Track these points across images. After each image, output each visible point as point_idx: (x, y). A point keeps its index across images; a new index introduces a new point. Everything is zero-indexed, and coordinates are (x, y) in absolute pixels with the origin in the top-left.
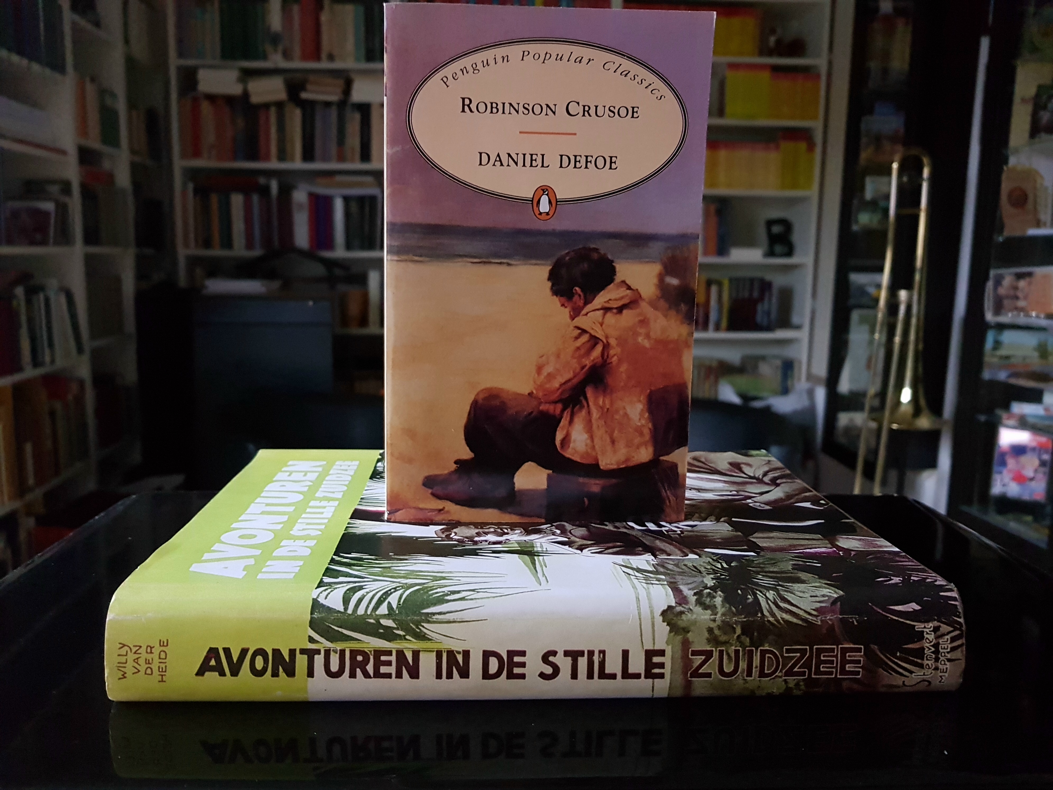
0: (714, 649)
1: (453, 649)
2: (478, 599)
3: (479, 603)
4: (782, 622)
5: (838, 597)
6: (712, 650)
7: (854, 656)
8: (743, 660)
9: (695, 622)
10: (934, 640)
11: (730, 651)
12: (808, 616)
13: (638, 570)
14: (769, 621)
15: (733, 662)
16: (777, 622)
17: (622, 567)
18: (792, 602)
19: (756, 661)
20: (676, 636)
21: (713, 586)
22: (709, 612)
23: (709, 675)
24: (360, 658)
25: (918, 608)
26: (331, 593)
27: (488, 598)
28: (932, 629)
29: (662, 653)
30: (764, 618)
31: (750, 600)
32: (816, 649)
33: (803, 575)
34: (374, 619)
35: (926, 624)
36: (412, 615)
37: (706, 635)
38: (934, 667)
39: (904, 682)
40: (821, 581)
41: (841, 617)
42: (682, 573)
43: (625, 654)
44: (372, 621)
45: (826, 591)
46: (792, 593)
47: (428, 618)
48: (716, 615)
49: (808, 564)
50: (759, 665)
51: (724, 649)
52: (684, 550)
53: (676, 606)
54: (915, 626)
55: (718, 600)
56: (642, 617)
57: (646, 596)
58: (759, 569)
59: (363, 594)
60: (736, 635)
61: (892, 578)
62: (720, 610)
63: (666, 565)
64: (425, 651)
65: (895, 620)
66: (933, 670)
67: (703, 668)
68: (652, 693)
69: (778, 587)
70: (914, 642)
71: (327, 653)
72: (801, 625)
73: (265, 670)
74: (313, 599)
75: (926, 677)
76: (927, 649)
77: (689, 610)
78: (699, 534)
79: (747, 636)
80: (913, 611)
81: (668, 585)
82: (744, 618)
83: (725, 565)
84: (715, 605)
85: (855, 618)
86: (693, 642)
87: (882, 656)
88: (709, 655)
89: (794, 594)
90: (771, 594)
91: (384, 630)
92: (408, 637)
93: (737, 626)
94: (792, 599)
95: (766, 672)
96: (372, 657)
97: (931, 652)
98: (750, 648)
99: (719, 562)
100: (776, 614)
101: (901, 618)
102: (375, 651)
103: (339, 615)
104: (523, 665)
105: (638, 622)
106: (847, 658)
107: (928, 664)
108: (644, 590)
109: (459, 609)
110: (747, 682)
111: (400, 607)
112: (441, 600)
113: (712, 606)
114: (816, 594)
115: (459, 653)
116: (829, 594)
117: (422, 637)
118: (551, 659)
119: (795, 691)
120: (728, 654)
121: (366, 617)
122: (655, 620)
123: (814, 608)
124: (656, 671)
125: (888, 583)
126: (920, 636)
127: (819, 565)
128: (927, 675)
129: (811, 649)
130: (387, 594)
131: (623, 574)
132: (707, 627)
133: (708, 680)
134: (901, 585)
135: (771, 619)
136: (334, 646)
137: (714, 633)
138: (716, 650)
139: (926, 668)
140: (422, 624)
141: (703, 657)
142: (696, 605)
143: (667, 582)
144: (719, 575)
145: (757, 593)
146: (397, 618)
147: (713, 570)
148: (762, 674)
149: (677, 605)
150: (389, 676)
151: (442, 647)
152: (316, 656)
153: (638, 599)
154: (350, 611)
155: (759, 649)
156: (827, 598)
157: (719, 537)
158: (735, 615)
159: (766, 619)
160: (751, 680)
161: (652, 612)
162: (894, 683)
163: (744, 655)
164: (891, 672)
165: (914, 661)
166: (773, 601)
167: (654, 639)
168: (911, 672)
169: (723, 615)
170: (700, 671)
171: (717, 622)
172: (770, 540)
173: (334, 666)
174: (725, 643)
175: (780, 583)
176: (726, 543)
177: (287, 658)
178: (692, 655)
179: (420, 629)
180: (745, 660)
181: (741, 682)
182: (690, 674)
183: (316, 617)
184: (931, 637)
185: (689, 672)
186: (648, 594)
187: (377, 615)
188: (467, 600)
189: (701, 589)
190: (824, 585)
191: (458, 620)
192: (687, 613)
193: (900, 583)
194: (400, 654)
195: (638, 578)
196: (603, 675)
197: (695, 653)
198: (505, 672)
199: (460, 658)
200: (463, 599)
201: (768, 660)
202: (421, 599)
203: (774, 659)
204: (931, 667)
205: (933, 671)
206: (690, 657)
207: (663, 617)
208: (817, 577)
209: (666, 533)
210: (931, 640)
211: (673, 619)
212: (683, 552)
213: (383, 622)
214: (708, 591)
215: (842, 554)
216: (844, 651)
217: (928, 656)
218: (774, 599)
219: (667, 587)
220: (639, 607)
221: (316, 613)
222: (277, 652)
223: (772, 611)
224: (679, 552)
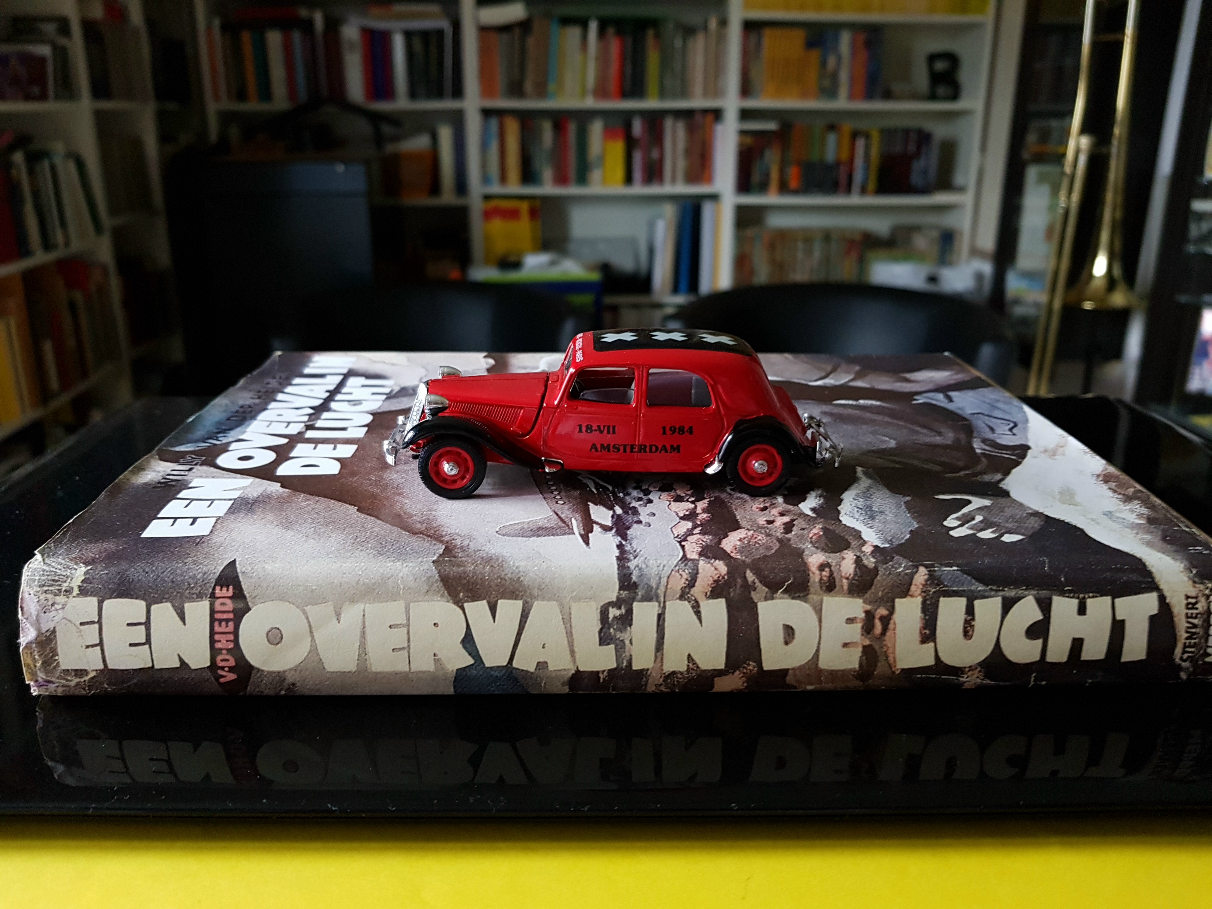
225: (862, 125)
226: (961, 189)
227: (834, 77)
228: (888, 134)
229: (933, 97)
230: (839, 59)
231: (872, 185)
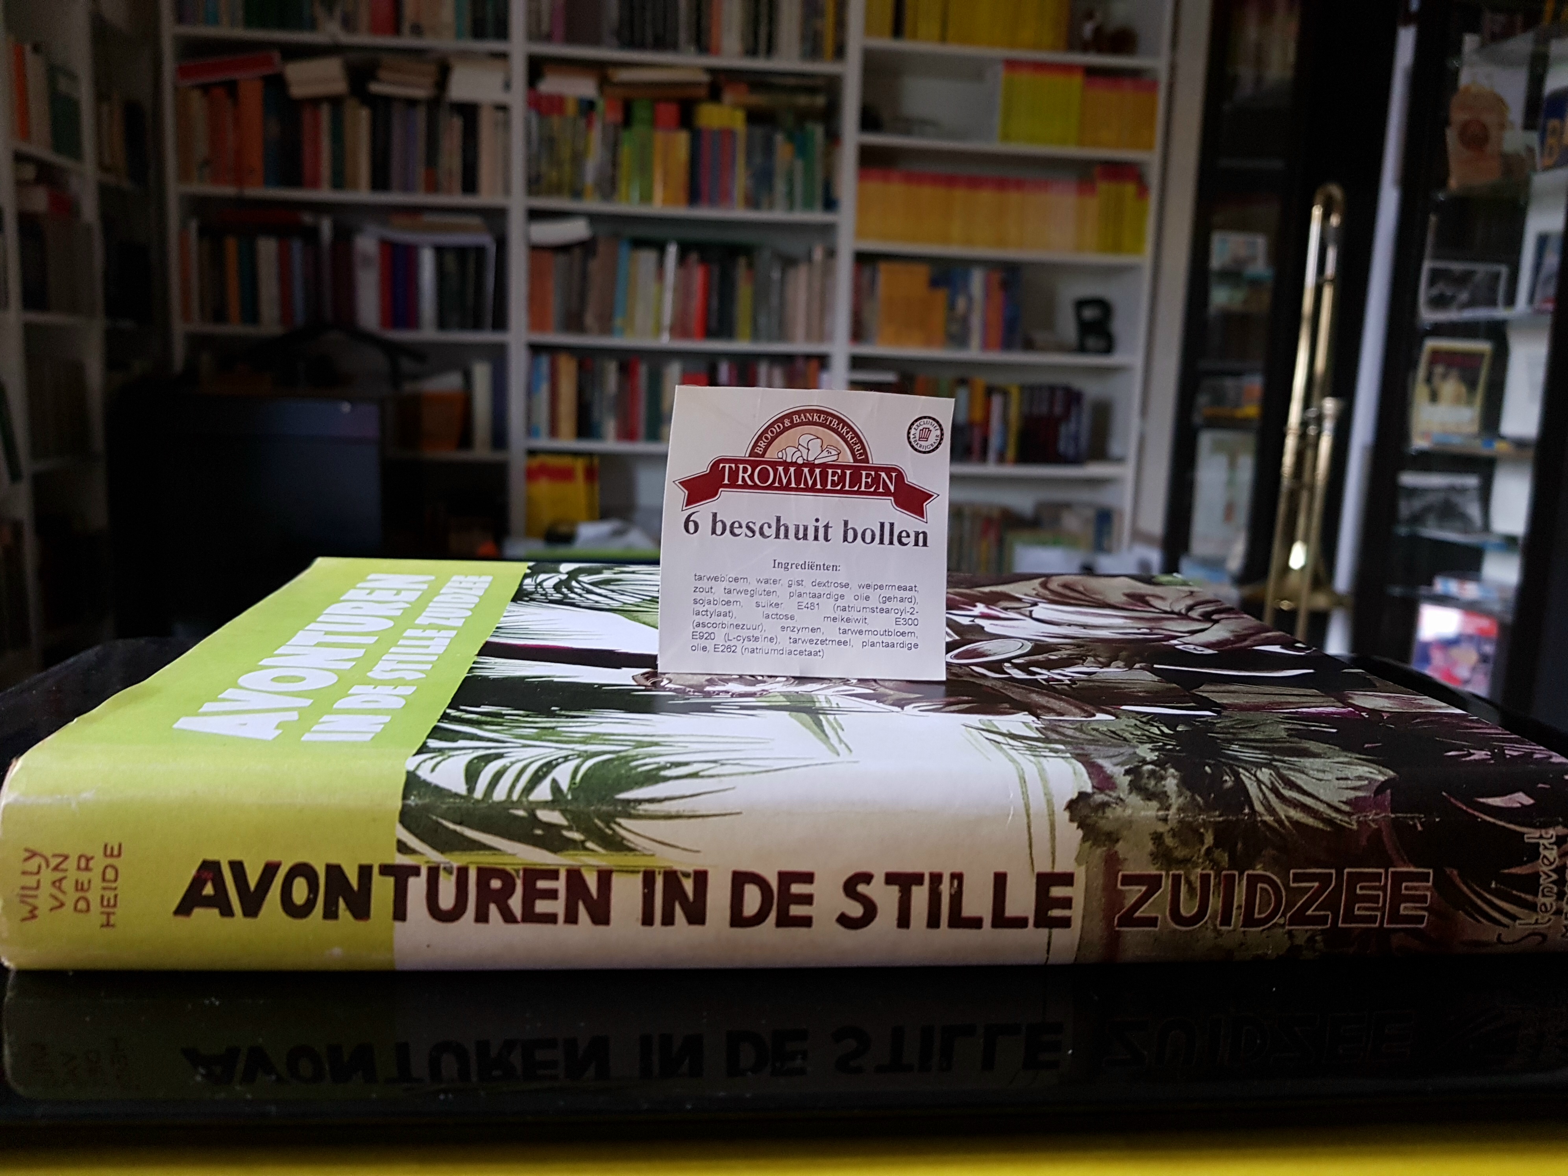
0: (1164, 873)
1: (677, 867)
2: (724, 775)
3: (726, 782)
4: (1287, 823)
5: (1386, 781)
6: (1161, 876)
7: (1416, 888)
8: (1216, 894)
9: (1129, 823)
10: (1557, 859)
11: (1193, 878)
12: (1334, 815)
13: (1012, 736)
14: (1264, 823)
15: (1198, 897)
16: (1279, 824)
17: (981, 731)
18: (1305, 787)
19: (1240, 896)
20: (1094, 847)
21: (1157, 760)
22: (1155, 804)
23: (1152, 922)
24: (496, 884)
25: (1528, 801)
26: (443, 763)
27: (743, 774)
28: (1553, 840)
29: (1067, 879)
30: (1255, 816)
31: (1229, 784)
32: (1348, 873)
33: (1312, 746)
34: (525, 810)
35: (1543, 832)
36: (599, 801)
37: (1150, 846)
38: (1554, 908)
39: (1500, 935)
40: (1349, 755)
41: (1393, 816)
42: (1094, 742)
43: (1000, 880)
44: (521, 813)
45: (1363, 770)
46: (1303, 772)
47: (629, 809)
48: (1168, 809)
49: (1313, 728)
50: (1243, 903)
51: (1182, 872)
52: (1086, 708)
53: (1094, 793)
54: (1523, 834)
55: (1171, 784)
56: (1032, 811)
57: (1037, 774)
58: (1229, 736)
59: (504, 766)
60: (1206, 847)
61: (1472, 751)
62: (1176, 802)
63: (1060, 729)
64: (622, 871)
65: (1489, 822)
66: (1555, 913)
67: (1142, 909)
68: (1046, 955)
69: (1275, 763)
70: (1521, 864)
71: (434, 873)
72: (1322, 830)
73: (310, 904)
74: (408, 773)
75: (1540, 926)
76: (1544, 877)
77: (1118, 801)
78: (1103, 685)
79: (1224, 850)
80: (1517, 808)
81: (1073, 757)
82: (1220, 816)
83: (1166, 730)
84: (1166, 792)
85: (1420, 819)
86: (1125, 859)
87: (1465, 889)
88: (1154, 883)
89: (1307, 775)
90: (1265, 774)
91: (543, 830)
92: (589, 845)
93: (1207, 831)
94: (1306, 784)
95: (1256, 916)
96: (519, 883)
97: (1552, 882)
98: (1229, 872)
99: (1153, 725)
100: (1278, 809)
101: (1501, 820)
102: (526, 871)
103: (458, 801)
104: (807, 899)
105: (1025, 821)
106: (1403, 892)
107: (1544, 904)
108: (1032, 765)
109: (688, 793)
110: (1222, 935)
111: (575, 789)
112: (653, 777)
113: (1159, 794)
114: (1345, 774)
115: (686, 875)
116: (1368, 775)
117: (616, 844)
118: (861, 888)
119: (1304, 952)
120: (1189, 882)
121: (510, 806)
122: (1056, 817)
123: (1344, 799)
124: (1056, 913)
125: (1468, 759)
126: (1533, 852)
127: (1335, 730)
128: (1542, 924)
129: (1340, 874)
130: (550, 766)
131: (987, 741)
132: (1152, 831)
133: (1150, 931)
134: (1492, 762)
135: (1268, 818)
136: (447, 860)
137: (1164, 842)
138: (1167, 875)
139: (1541, 908)
140: (619, 820)
141: (1144, 888)
142: (1130, 792)
143: (1071, 753)
144: (1161, 744)
145: (1239, 773)
146: (569, 807)
147: (1149, 737)
148: (1249, 921)
149: (1095, 790)
150: (551, 919)
151: (655, 864)
152: (412, 881)
153: (1023, 780)
154: (478, 794)
155: (1246, 873)
156: (1366, 782)
157: (1139, 689)
158: (1201, 810)
159: (1259, 819)
160: (1229, 932)
161: (1050, 803)
162: (1484, 938)
163: (1217, 885)
164: (1479, 918)
165: (1520, 897)
166: (1270, 786)
167: (1053, 854)
168: (1514, 918)
169: (1180, 809)
170: (1137, 914)
171: (1169, 822)
172: (1232, 695)
173: (447, 899)
174: (1184, 862)
175: (1276, 757)
176: (1152, 699)
177: (354, 881)
178: (1123, 884)
179: (611, 829)
180: (1219, 896)
181: (1210, 934)
182: (1119, 918)
183: (413, 804)
184: (1552, 854)
185: (1117, 916)
186: (1042, 772)
187: (531, 803)
188: (702, 777)
189: (1136, 764)
190: (1356, 761)
191: (686, 813)
192: (1114, 806)
193: (1489, 759)
194: (575, 877)
195: (1016, 748)
196: (958, 921)
197: (1129, 880)
198: (773, 915)
199: (688, 885)
200: (695, 775)
201: (1261, 895)
202: (614, 775)
203: (1271, 892)
204: (1549, 908)
205: (1552, 917)
206: (1119, 886)
207: (1071, 812)
208: (1337, 748)
209: (1044, 682)
210: (1552, 860)
211: (1090, 817)
212: (1085, 711)
213: (544, 815)
214: (1150, 767)
215: (1367, 716)
216: (1399, 878)
217: (1545, 890)
218: (1272, 783)
219: (1074, 761)
220: (1025, 794)
221: (412, 798)
222: (335, 872)
223: (1270, 806)
224: (1077, 711)
225: (998, 379)
226: (1120, 460)
227: (965, 321)
228: (1030, 391)
229: (1082, 349)
230: (970, 299)
231: (1011, 453)
